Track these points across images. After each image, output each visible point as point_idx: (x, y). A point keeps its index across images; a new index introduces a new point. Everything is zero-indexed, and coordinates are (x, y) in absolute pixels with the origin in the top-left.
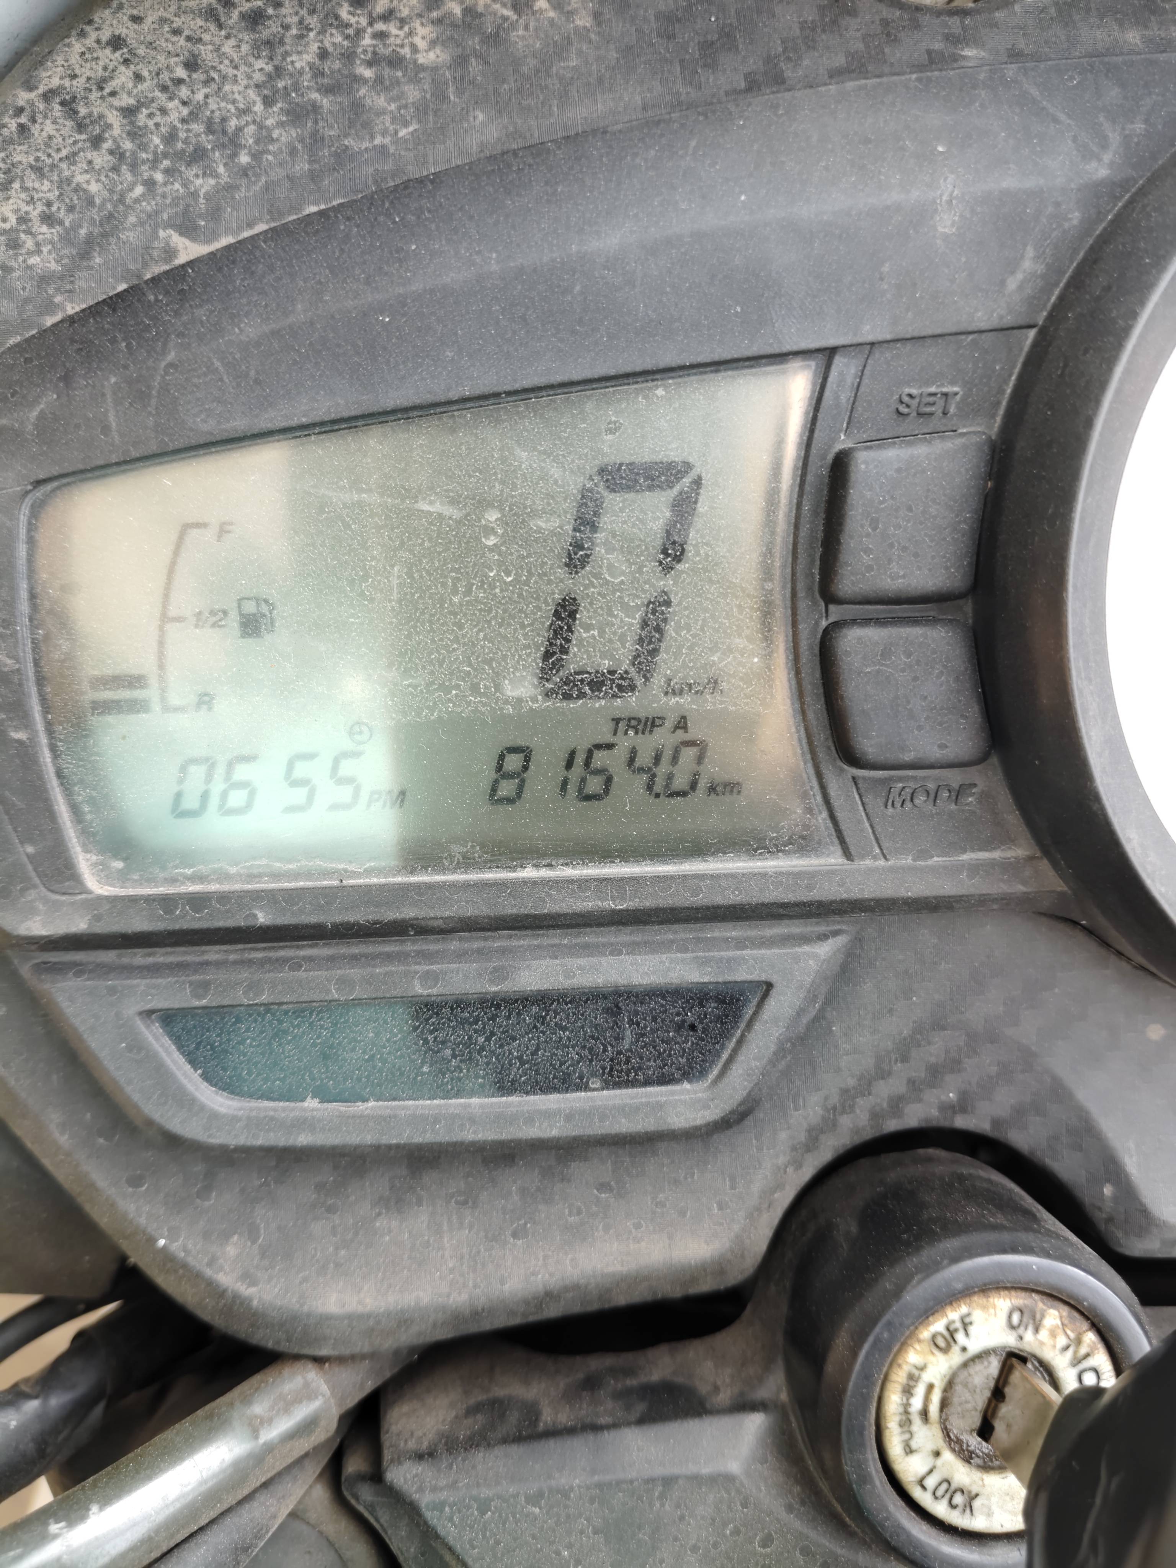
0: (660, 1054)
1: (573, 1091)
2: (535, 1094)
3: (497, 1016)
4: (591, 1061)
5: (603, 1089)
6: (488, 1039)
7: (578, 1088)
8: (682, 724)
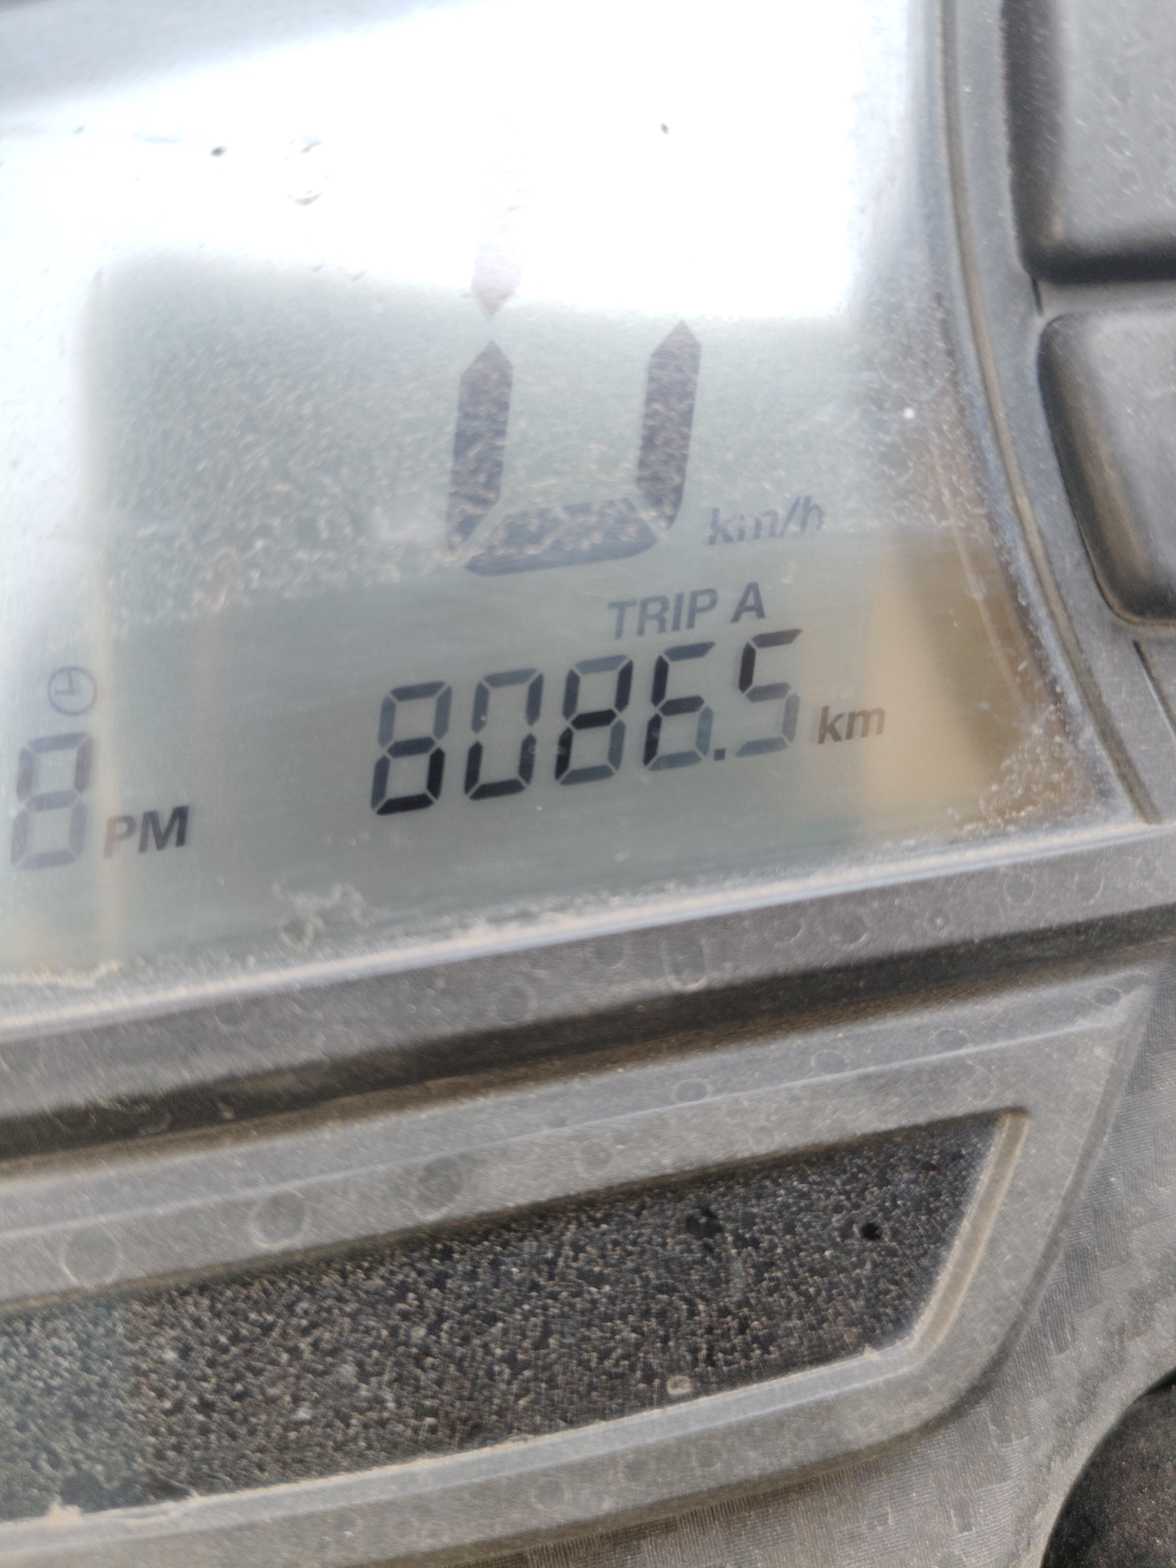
0: (810, 1299)
1: (634, 1410)
2: (553, 1429)
3: (447, 1276)
4: (665, 1339)
5: (696, 1395)
6: (434, 1329)
7: (645, 1402)
8: (751, 601)
